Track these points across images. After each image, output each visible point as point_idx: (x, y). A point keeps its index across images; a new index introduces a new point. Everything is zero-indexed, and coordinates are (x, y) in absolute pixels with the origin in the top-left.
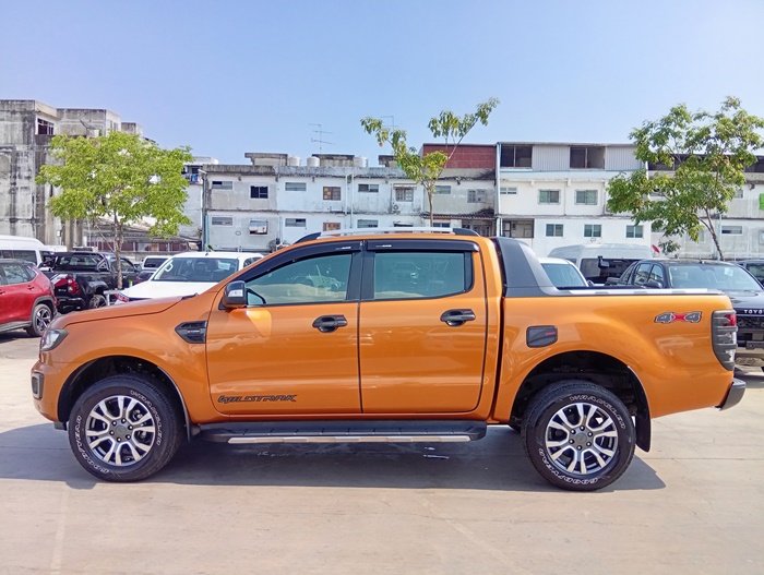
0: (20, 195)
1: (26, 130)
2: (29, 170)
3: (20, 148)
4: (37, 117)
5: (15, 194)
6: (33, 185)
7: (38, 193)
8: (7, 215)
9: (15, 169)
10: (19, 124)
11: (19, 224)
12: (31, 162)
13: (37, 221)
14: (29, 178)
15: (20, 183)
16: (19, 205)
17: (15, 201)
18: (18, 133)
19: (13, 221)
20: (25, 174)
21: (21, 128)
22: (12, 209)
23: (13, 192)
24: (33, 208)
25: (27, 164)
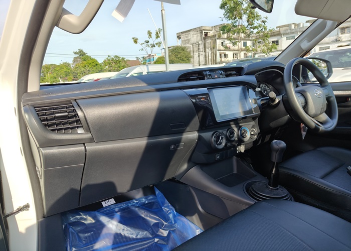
0: (200, 56)
1: (201, 36)
3: (200, 42)
4: (204, 31)
6: (203, 53)
7: (205, 56)
9: (199, 49)
10: (199, 35)
12: (203, 46)
15: (201, 53)
16: (200, 60)
18: (199, 38)
20: (201, 50)
22: (199, 61)
23: (199, 56)
24: (204, 61)
25: (201, 47)
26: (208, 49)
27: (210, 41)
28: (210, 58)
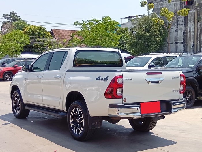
2: (182, 21)
5: (177, 32)
6: (183, 27)
7: (185, 31)
8: (174, 41)
9: (177, 21)
11: (179, 44)
12: (183, 18)
13: (185, 42)
14: (182, 25)
15: (179, 27)
16: (179, 36)
17: (177, 35)
19: (177, 43)
20: (181, 23)
21: (179, 4)
22: (176, 38)
24: (183, 37)
25: (181, 19)
26: (190, 21)
27: (194, 11)
28: (192, 33)
